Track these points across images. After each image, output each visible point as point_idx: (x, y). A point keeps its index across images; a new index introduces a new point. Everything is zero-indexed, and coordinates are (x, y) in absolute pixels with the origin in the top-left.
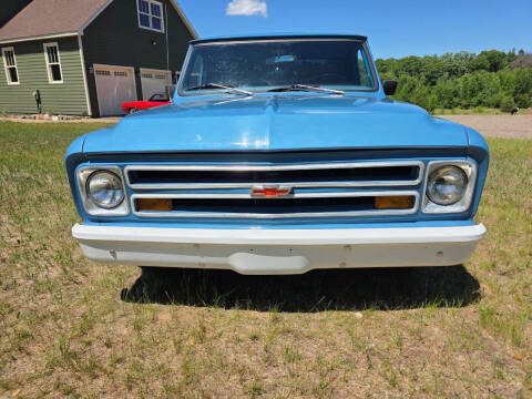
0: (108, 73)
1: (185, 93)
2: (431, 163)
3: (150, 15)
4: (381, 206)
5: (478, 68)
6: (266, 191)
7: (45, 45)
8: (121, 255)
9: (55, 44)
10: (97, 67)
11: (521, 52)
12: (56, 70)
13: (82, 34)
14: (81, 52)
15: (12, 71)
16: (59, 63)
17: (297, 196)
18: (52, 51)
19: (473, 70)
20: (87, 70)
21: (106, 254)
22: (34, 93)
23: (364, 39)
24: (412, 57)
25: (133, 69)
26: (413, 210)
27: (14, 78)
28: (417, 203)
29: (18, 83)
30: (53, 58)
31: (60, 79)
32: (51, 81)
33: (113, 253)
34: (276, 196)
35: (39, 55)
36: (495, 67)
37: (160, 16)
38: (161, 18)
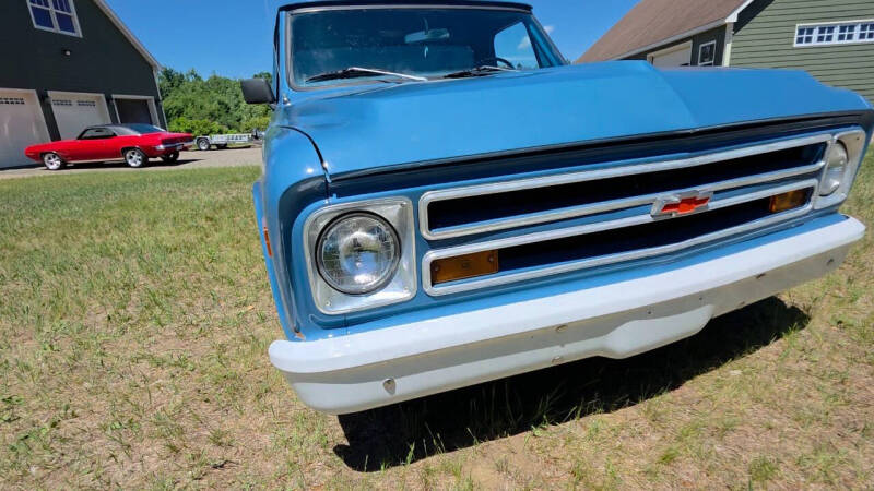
2: (836, 137)
3: (51, 9)
6: (681, 203)
25: (33, 92)
26: (808, 208)
28: (814, 196)
34: (691, 211)
37: (69, 11)
38: (74, 14)
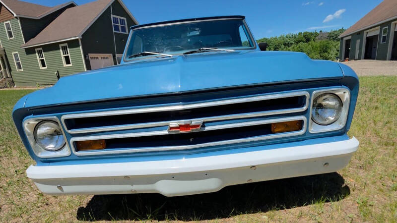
0: (97, 58)
1: (128, 60)
2: (314, 92)
3: (119, 25)
4: (276, 130)
5: (299, 41)
6: (180, 127)
7: (61, 46)
8: (66, 189)
9: (66, 44)
10: (90, 55)
11: (321, 31)
12: (67, 59)
13: (81, 38)
14: (81, 47)
15: (42, 61)
16: (69, 55)
17: (207, 128)
18: (64, 49)
19: (297, 43)
20: (85, 57)
21: (54, 189)
22: (56, 73)
23: (243, 17)
24: (264, 39)
25: (111, 55)
26: (302, 132)
27: (44, 65)
28: (305, 126)
29: (46, 68)
30: (65, 52)
31: (69, 63)
32: (65, 65)
33: (60, 188)
34: (190, 131)
35: (58, 51)
36: (308, 40)
37: (125, 25)
38: (126, 26)
